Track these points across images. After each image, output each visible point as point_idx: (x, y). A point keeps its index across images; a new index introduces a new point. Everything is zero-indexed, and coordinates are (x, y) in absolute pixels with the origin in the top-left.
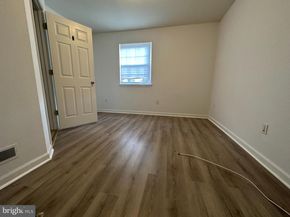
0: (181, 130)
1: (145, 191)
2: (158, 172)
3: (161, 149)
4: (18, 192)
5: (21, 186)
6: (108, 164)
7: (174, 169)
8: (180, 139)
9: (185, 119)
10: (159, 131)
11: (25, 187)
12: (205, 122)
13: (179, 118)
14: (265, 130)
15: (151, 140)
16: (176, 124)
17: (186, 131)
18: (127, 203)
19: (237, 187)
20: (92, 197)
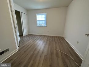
0: (55, 41)
1: (44, 60)
2: (47, 55)
3: (48, 48)
4: (11, 60)
5: (11, 59)
6: (34, 52)
7: (52, 54)
8: (54, 44)
9: (56, 37)
10: (48, 41)
11: (12, 59)
12: (62, 38)
13: (54, 36)
14: (78, 43)
15: (46, 44)
16: (53, 39)
17: (56, 41)
18: (39, 63)
19: (68, 59)
20: (30, 62)
